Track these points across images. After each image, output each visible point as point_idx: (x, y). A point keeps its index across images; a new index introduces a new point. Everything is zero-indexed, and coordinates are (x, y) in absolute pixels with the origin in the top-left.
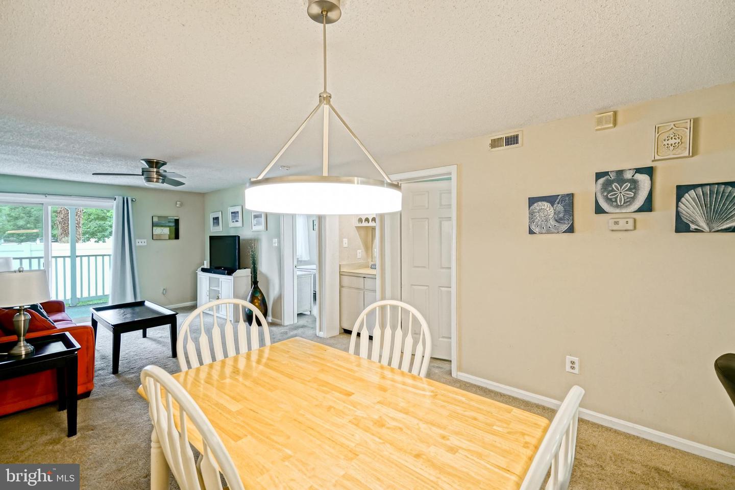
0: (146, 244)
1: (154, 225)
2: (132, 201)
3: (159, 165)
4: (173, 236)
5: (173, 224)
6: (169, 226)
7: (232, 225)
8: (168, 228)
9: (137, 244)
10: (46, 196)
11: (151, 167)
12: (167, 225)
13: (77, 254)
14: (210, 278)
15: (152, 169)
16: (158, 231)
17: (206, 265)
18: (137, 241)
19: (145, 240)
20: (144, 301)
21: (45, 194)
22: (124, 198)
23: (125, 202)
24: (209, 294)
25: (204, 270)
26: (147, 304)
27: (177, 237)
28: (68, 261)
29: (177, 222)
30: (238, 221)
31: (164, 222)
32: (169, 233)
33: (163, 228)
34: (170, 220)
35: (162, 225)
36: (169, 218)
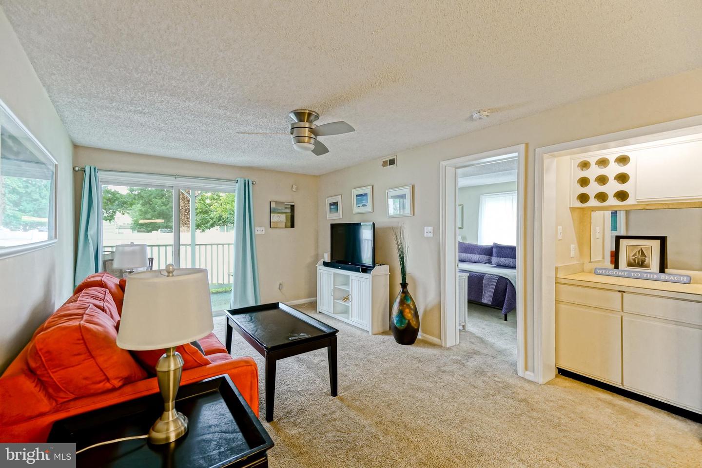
0: (264, 233)
1: (271, 211)
2: (253, 183)
3: (312, 118)
4: (289, 224)
5: (289, 211)
6: (286, 213)
7: (356, 210)
8: (285, 215)
9: (257, 233)
10: (176, 178)
11: (301, 120)
12: (284, 211)
13: (196, 243)
14: (335, 274)
15: (302, 124)
16: (275, 218)
17: (327, 258)
18: (256, 228)
19: (263, 228)
20: (278, 303)
21: (175, 176)
22: (245, 181)
23: (247, 185)
24: (334, 293)
25: (326, 264)
26: (281, 306)
27: (293, 226)
28: (189, 248)
29: (292, 207)
30: (365, 205)
31: (281, 208)
32: (285, 221)
33: (279, 215)
34: (286, 206)
35: (279, 211)
36: (285, 203)
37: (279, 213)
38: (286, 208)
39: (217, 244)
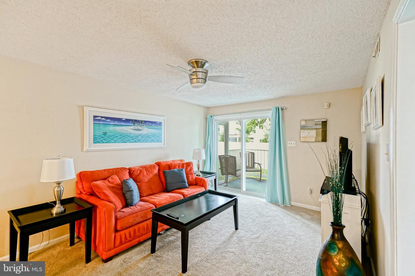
0: (295, 145)
1: (302, 128)
2: (283, 109)
4: (320, 138)
5: (320, 126)
6: (316, 129)
8: (315, 131)
9: (288, 145)
12: (314, 127)
16: (305, 133)
18: (288, 142)
19: (295, 142)
23: (277, 111)
27: (324, 139)
29: (325, 124)
31: (310, 124)
32: (315, 136)
33: (309, 131)
34: (317, 123)
35: (309, 127)
36: (316, 121)
37: (309, 129)
38: (316, 124)
39: (264, 150)
